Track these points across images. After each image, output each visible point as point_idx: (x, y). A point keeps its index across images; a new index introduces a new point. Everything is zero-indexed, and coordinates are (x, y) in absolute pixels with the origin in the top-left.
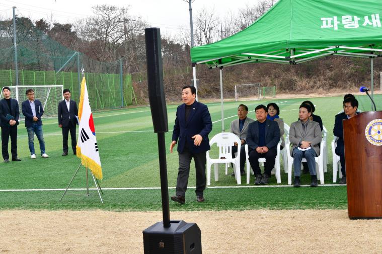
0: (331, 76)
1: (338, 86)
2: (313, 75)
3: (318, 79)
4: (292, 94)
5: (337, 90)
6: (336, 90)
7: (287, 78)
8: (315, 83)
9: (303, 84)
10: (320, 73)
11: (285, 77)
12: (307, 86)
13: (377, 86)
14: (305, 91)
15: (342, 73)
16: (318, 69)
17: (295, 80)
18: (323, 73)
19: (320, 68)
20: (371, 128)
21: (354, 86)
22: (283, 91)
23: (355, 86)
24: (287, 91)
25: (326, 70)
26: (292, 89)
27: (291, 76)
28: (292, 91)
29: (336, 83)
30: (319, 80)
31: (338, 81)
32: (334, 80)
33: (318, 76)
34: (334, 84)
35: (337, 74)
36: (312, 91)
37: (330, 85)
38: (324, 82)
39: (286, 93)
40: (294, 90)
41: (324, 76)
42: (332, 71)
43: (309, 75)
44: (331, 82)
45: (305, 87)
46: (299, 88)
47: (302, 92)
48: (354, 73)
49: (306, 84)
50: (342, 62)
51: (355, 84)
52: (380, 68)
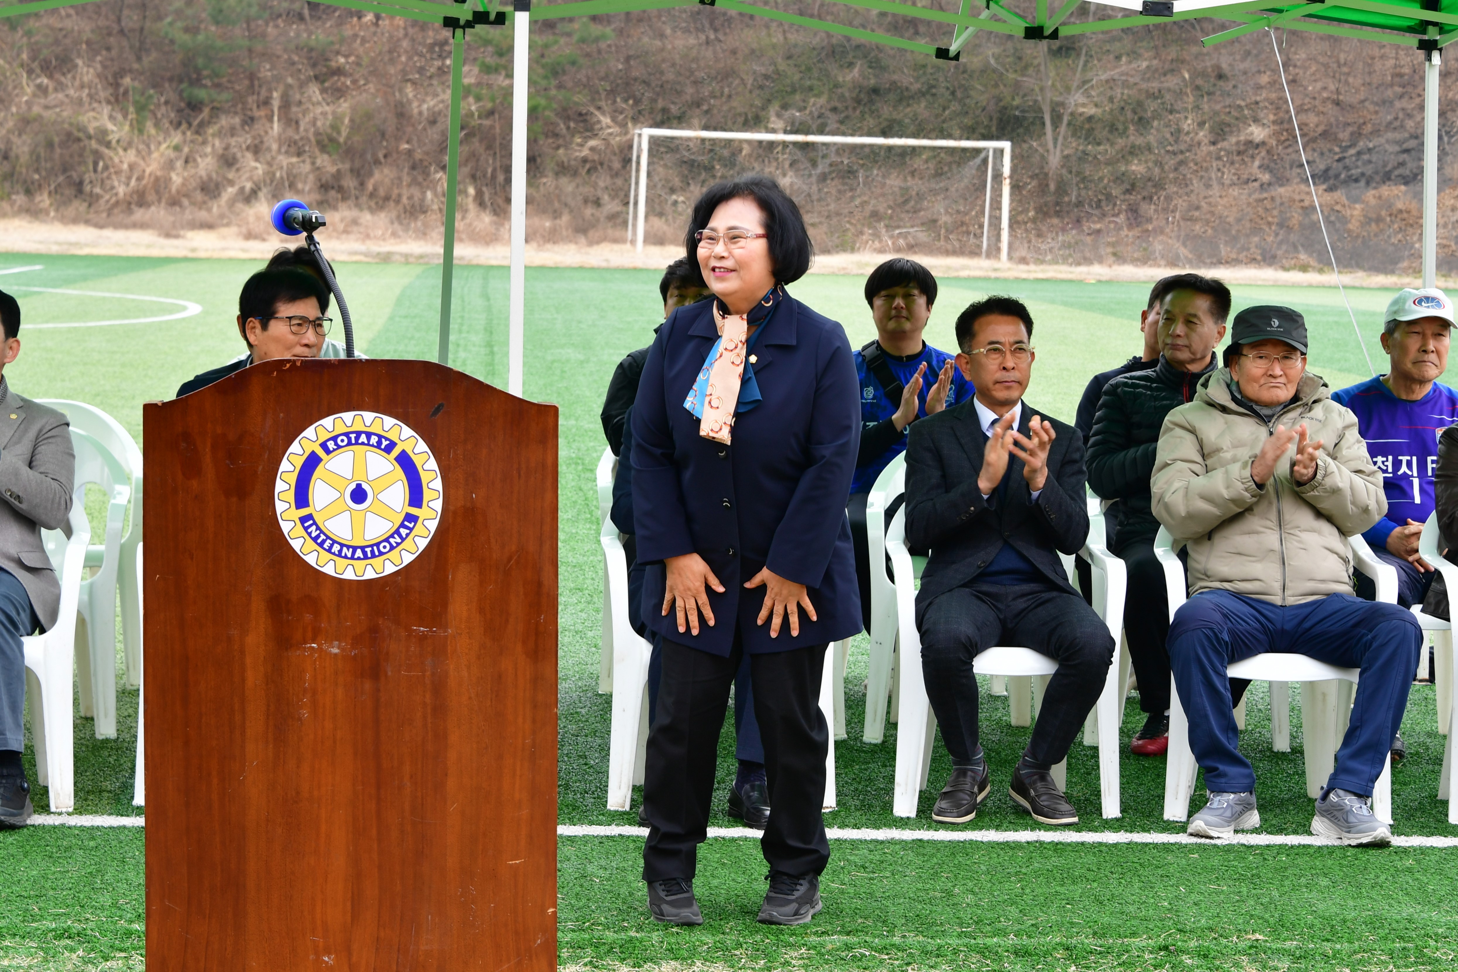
0: (335, 127)
1: (372, 196)
2: (216, 112)
3: (245, 139)
4: (75, 221)
5: (366, 217)
6: (355, 222)
7: (48, 114)
8: (228, 161)
9: (153, 167)
10: (266, 102)
11: (36, 110)
12: (176, 180)
13: (612, 217)
14: (158, 212)
15: (401, 113)
16: (252, 77)
17: (102, 137)
18: (286, 105)
19: (266, 71)
20: (312, 462)
21: (471, 206)
22: (20, 199)
23: (481, 204)
24: (44, 200)
25: (302, 85)
26: (79, 187)
27: (80, 102)
28: (79, 206)
29: (361, 174)
30: (256, 150)
31: (377, 162)
32: (349, 152)
33: (249, 121)
34: (350, 183)
35: (369, 116)
36: (203, 215)
37: (324, 187)
38: (284, 160)
39: (34, 213)
40: (92, 200)
41: (290, 121)
42: (339, 93)
43: (194, 106)
44: (328, 164)
45: (160, 185)
46: (121, 190)
47: (139, 214)
48: (475, 122)
49: (170, 165)
50: (405, 44)
51: (479, 195)
52: (637, 102)
